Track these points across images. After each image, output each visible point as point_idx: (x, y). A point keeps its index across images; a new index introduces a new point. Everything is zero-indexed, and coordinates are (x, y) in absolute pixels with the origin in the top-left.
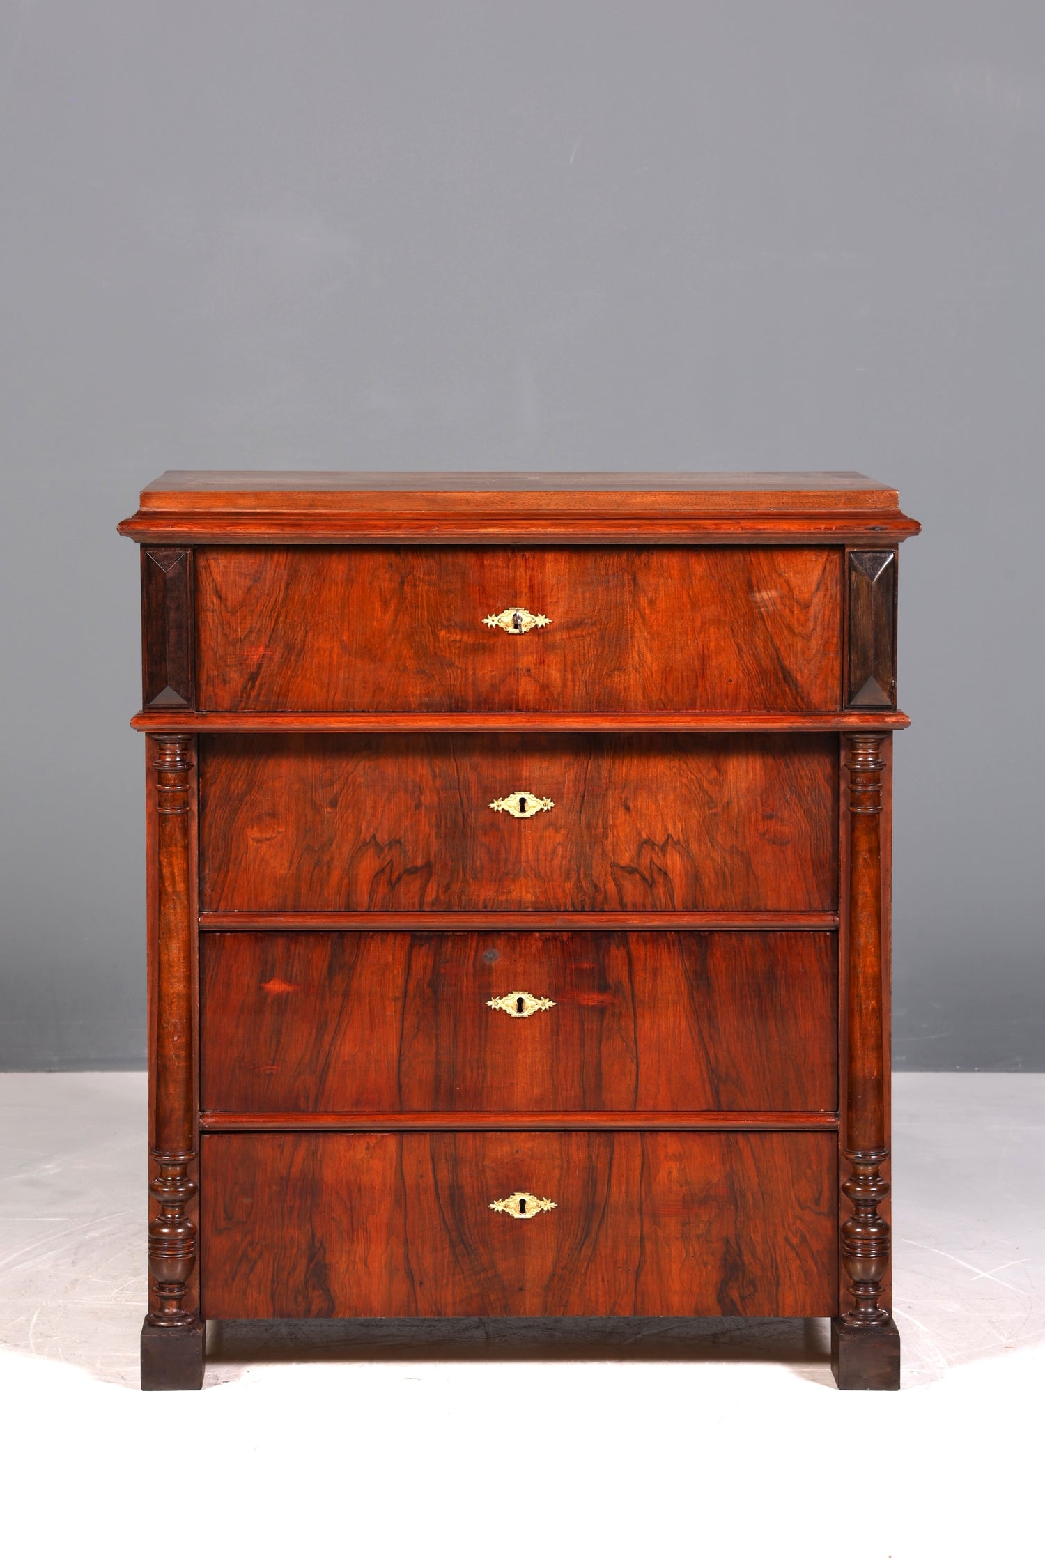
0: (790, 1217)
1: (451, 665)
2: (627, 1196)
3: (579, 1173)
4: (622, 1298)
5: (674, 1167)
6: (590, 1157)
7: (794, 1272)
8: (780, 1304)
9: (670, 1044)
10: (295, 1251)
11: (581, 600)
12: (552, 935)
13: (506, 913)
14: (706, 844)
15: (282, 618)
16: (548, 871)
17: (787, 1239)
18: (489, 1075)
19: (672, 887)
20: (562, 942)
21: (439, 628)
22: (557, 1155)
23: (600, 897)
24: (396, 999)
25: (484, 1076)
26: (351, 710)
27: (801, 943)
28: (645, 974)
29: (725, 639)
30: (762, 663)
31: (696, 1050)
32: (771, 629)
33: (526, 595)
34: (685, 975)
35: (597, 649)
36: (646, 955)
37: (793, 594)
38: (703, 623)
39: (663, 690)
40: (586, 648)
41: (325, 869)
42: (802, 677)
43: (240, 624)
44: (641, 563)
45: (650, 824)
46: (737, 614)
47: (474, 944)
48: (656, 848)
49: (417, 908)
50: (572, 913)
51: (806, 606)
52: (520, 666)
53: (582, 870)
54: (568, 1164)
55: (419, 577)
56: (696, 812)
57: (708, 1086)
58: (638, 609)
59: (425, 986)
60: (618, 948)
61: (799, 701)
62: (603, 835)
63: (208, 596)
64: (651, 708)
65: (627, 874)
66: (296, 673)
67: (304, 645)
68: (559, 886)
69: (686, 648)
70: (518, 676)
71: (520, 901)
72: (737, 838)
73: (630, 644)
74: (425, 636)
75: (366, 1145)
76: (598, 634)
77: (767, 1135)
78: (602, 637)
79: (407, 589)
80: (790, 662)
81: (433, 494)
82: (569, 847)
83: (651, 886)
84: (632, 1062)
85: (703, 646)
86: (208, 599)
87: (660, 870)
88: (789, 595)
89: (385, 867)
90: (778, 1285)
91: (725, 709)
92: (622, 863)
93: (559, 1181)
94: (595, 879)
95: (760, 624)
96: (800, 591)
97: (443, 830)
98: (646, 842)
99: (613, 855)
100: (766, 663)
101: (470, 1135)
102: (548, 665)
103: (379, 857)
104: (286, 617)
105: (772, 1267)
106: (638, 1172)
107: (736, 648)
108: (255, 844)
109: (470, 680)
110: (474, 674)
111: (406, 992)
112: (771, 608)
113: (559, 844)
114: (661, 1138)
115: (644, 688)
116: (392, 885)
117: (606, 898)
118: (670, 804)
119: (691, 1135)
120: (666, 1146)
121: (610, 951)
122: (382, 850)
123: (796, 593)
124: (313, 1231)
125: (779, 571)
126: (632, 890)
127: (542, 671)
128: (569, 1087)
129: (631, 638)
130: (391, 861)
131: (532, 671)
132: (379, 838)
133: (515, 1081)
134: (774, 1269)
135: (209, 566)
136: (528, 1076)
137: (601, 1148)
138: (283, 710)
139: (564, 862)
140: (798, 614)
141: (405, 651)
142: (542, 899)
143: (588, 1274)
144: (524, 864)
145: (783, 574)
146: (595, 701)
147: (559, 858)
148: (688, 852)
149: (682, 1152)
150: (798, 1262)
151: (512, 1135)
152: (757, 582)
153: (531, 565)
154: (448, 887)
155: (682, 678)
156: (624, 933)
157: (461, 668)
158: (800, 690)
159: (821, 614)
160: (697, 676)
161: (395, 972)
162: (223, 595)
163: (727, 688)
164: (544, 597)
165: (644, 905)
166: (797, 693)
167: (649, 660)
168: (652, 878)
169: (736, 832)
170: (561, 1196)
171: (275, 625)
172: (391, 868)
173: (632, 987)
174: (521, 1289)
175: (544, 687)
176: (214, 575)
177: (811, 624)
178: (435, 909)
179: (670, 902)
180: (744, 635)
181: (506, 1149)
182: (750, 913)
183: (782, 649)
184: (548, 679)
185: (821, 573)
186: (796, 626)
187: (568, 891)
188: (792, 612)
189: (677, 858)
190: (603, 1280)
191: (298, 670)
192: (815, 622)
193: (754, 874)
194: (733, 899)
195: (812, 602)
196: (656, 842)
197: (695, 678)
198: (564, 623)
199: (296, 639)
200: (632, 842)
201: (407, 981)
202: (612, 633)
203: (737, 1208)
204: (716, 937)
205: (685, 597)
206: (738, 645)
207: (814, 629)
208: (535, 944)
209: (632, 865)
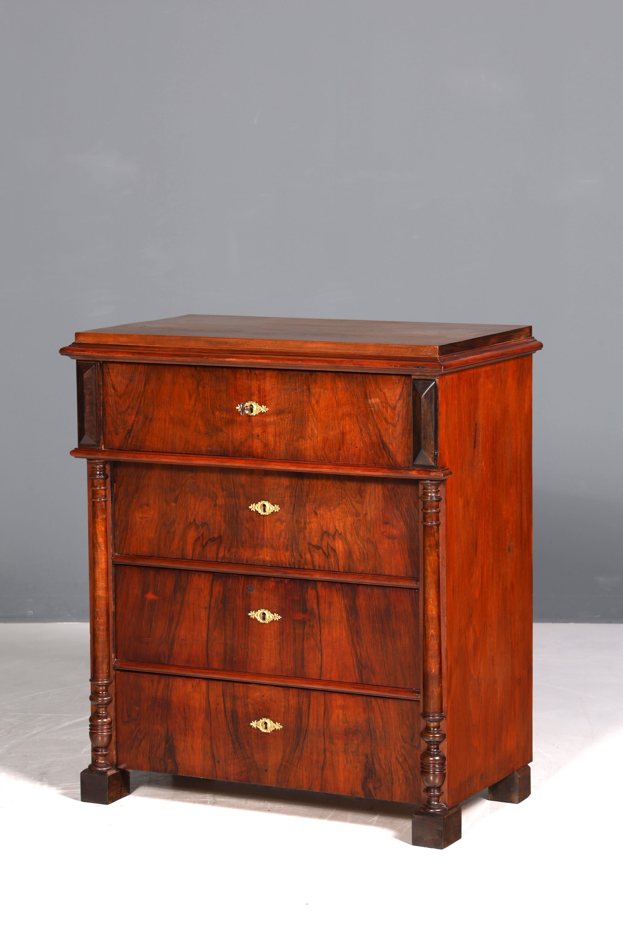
0: (399, 746)
1: (221, 431)
2: (317, 726)
3: (294, 711)
4: (315, 781)
5: (340, 712)
6: (299, 702)
7: (401, 777)
8: (394, 794)
9: (337, 645)
10: (159, 737)
11: (283, 399)
12: (281, 579)
13: (256, 566)
14: (355, 536)
15: (142, 401)
16: (277, 545)
17: (397, 759)
18: (250, 653)
19: (338, 559)
20: (285, 584)
21: (215, 410)
22: (283, 700)
23: (302, 561)
24: (206, 608)
25: (248, 653)
26: (175, 452)
27: (402, 595)
28: (325, 605)
29: (353, 424)
30: (372, 438)
31: (351, 649)
32: (376, 420)
33: (257, 394)
34: (345, 607)
35: (291, 426)
36: (325, 594)
37: (387, 401)
38: (343, 415)
39: (323, 450)
40: (286, 425)
41: (172, 535)
42: (392, 447)
43: (124, 403)
44: (312, 380)
45: (327, 522)
46: (359, 411)
47: (242, 582)
48: (330, 536)
49: (215, 560)
50: (289, 569)
51: (394, 408)
52: (254, 433)
53: (294, 545)
54: (289, 705)
55: (206, 382)
56: (350, 518)
57: (356, 670)
58: (311, 405)
59: (219, 602)
60: (312, 589)
61: (391, 460)
62: (304, 528)
63: (109, 388)
64: (317, 460)
65: (315, 550)
66: (149, 431)
67: (153, 416)
68: (283, 554)
69: (335, 428)
70: (253, 439)
71: (264, 560)
72: (370, 534)
73: (307, 424)
74: (209, 415)
75: (191, 685)
76: (292, 418)
77: (387, 699)
78: (293, 420)
79: (200, 388)
80: (386, 438)
81: (210, 339)
82: (287, 533)
83: (327, 557)
84: (319, 652)
85: (343, 427)
86: (109, 390)
87: (332, 548)
88: (385, 402)
89: (200, 536)
90: (392, 783)
91: (354, 462)
92: (314, 543)
93: (284, 713)
94: (300, 551)
95: (371, 417)
96: (391, 400)
97: (227, 518)
98: (325, 532)
99: (309, 539)
100: (374, 438)
101: (241, 684)
102: (267, 433)
103: (197, 531)
104: (144, 401)
105: (390, 773)
106: (322, 713)
107: (359, 429)
108: (139, 519)
109: (230, 439)
110: (232, 436)
111: (210, 605)
112: (376, 408)
113: (282, 530)
114: (334, 696)
115: (314, 449)
116: (203, 547)
117: (305, 561)
118: (336, 512)
119: (348, 696)
120: (336, 700)
121: (308, 591)
122: (198, 527)
123: (389, 400)
124: (167, 728)
125: (380, 388)
126: (318, 558)
127: (265, 436)
128: (288, 663)
129: (308, 421)
130: (203, 534)
131: (260, 436)
132: (197, 522)
133: (262, 658)
134: (390, 774)
135: (109, 372)
136: (269, 655)
137: (304, 698)
138: (143, 450)
139: (285, 541)
140: (390, 412)
141: (200, 422)
142: (275, 560)
143: (298, 766)
144: (266, 540)
145: (382, 390)
146: (290, 454)
147: (283, 539)
148: (346, 540)
149: (344, 704)
150: (403, 772)
151: (261, 687)
152: (369, 393)
153: (259, 378)
154: (229, 551)
155: (333, 444)
156: (316, 581)
157: (226, 433)
158: (391, 454)
159: (401, 414)
160: (340, 444)
161: (205, 593)
162: (116, 388)
163: (355, 451)
164: (265, 396)
165: (324, 567)
166: (390, 456)
167: (316, 434)
168: (329, 552)
169: (370, 530)
170: (285, 722)
171: (139, 405)
172: (203, 538)
173: (319, 611)
174: (266, 770)
175: (266, 445)
176: (112, 377)
177: (397, 419)
178: (223, 561)
179: (337, 567)
180: (363, 422)
181: (258, 694)
182: (376, 576)
183: (382, 431)
184: (267, 441)
185: (401, 390)
186: (389, 419)
187: (287, 557)
188: (387, 411)
189: (340, 542)
190: (306, 770)
191: (150, 430)
192: (399, 417)
193: (379, 555)
194: (368, 568)
195: (397, 406)
196: (330, 533)
197: (339, 444)
198: (275, 411)
199: (149, 413)
200: (318, 532)
201: (211, 598)
202: (298, 417)
203: (372, 738)
204: (360, 588)
205: (334, 400)
206: (360, 427)
207: (398, 421)
208: (272, 584)
209: (319, 545)
